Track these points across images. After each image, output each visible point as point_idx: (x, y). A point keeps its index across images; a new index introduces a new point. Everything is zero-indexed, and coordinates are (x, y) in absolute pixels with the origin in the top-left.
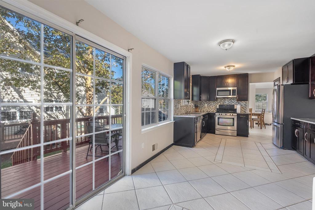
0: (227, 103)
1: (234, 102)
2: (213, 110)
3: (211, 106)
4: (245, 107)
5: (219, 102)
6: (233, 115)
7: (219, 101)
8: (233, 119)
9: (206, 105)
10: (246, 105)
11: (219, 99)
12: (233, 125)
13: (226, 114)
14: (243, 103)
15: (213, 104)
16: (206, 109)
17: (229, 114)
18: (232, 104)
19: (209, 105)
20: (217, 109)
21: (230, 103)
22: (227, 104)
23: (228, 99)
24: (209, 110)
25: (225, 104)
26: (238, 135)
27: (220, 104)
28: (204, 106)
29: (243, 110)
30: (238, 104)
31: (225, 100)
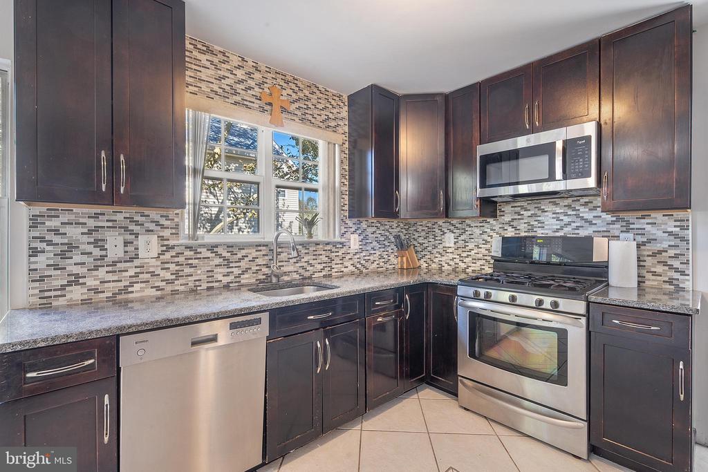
2: (479, 263)
3: (471, 246)
4: (672, 252)
5: (509, 223)
6: (555, 304)
7: (507, 218)
8: (562, 335)
9: (449, 240)
10: (683, 239)
11: (507, 208)
12: (561, 378)
13: (513, 298)
14: (660, 225)
15: (478, 231)
16: (451, 256)
17: (532, 299)
18: (583, 233)
19: (463, 237)
20: (496, 260)
21: (566, 230)
22: (551, 234)
23: (556, 204)
24: (463, 266)
25: (540, 232)
27: (510, 233)
28: (441, 246)
29: (659, 269)
30: (622, 235)
31: (539, 213)
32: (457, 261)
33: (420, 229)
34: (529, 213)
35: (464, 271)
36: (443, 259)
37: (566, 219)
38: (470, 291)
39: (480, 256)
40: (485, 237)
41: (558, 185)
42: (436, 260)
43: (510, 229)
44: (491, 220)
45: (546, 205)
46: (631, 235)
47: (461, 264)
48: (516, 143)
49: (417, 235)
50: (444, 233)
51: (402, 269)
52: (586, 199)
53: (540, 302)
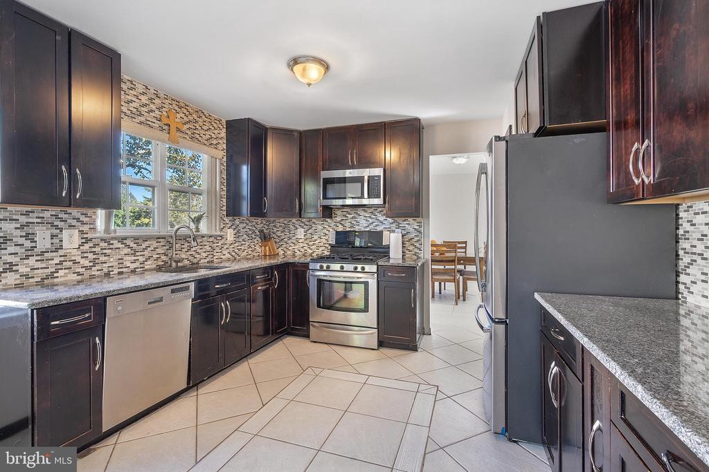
0: (363, 223)
1: (381, 223)
2: (321, 249)
3: (316, 237)
4: (416, 239)
5: (340, 222)
6: (363, 268)
7: (339, 219)
8: (366, 284)
9: (300, 233)
10: (420, 232)
11: (339, 212)
12: (366, 310)
13: (342, 267)
14: (411, 225)
15: (320, 227)
16: (302, 245)
17: (352, 267)
18: (379, 229)
19: (310, 231)
20: (332, 246)
21: (371, 226)
22: (363, 229)
23: (365, 211)
24: (310, 251)
25: (357, 228)
26: (381, 344)
27: (340, 229)
28: (294, 238)
29: (411, 248)
30: (397, 230)
31: (357, 216)
32: (306, 248)
33: (278, 225)
34: (351, 216)
35: (311, 255)
36: (296, 247)
37: (371, 220)
38: (318, 266)
39: (322, 244)
40: (325, 231)
41: (365, 201)
42: (291, 248)
43: (340, 226)
44: (328, 220)
45: (360, 211)
46: (400, 230)
47: (308, 250)
48: (345, 173)
49: (275, 229)
50: (297, 229)
51: (265, 256)
52: (380, 209)
53: (356, 268)
